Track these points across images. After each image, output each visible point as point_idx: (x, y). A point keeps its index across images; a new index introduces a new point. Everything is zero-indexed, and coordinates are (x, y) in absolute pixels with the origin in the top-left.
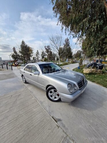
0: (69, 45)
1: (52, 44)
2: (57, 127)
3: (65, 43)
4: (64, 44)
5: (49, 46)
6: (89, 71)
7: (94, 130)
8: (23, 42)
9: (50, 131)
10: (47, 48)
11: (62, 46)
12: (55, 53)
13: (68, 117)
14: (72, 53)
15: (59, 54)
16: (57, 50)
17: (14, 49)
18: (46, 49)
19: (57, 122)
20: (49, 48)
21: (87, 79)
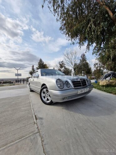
1: (67, 59)
4: (80, 60)
6: (106, 82)
8: (41, 60)
13: (53, 118)
14: (90, 68)
15: (75, 69)
16: (72, 65)
17: (33, 66)
18: (60, 64)
19: (36, 120)
20: (62, 63)
21: (102, 91)
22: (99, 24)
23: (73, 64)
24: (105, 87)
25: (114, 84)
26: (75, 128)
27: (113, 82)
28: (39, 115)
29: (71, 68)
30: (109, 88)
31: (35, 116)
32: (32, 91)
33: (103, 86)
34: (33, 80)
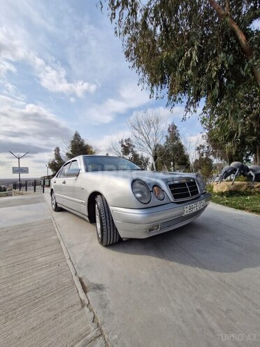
0: (177, 138)
1: (137, 135)
2: (80, 306)
3: (169, 135)
4: (167, 136)
5: (129, 140)
6: (228, 186)
7: (214, 325)
8: (77, 136)
9: (51, 314)
10: (125, 144)
11: (162, 142)
12: (145, 155)
13: (130, 282)
14: (188, 156)
15: (155, 158)
16: (149, 149)
17: (57, 150)
18: (123, 146)
19: (85, 292)
20: (128, 144)
21: (223, 204)
22: (216, 55)
23: (152, 146)
24: (227, 197)
25: (243, 189)
26: (199, 312)
27: (241, 186)
28: (92, 279)
29: (146, 154)
30: (235, 198)
31: (80, 280)
32: (58, 209)
33: (222, 194)
34: (64, 183)
